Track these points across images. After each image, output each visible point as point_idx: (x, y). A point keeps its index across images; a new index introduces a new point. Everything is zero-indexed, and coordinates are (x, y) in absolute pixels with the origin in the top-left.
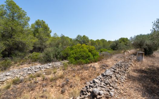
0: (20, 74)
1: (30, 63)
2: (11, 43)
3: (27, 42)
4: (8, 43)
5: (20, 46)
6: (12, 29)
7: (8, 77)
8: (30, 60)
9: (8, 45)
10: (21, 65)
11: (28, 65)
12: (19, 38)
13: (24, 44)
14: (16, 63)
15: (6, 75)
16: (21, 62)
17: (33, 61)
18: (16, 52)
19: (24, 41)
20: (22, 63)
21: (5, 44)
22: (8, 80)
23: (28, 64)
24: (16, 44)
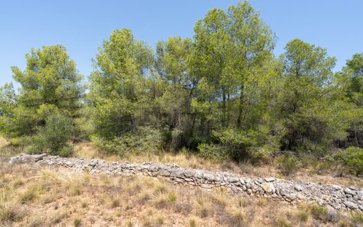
0: (323, 196)
1: (341, 176)
2: (296, 122)
3: (331, 120)
4: (291, 122)
5: (314, 128)
6: (296, 93)
7: (300, 195)
8: (339, 166)
9: (290, 127)
10: (319, 174)
11: (336, 179)
12: (310, 112)
13: (322, 125)
14: (305, 166)
15: (295, 189)
16: (318, 167)
17: (351, 172)
18: (306, 141)
19: (321, 116)
20: (321, 168)
21: (286, 124)
22: (299, 201)
23: (338, 176)
24: (304, 124)
